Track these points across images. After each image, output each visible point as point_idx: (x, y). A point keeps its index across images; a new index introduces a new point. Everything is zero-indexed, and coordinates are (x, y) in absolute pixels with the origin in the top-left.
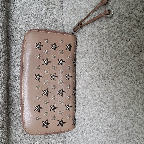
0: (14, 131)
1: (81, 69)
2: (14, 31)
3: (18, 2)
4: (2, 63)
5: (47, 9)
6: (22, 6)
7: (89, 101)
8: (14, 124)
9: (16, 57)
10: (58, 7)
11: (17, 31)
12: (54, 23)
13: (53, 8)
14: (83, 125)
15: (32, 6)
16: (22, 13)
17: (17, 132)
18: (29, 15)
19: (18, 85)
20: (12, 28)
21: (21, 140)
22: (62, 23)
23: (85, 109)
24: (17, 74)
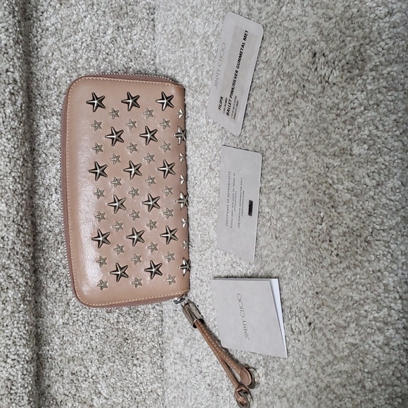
0: (49, 307)
1: (195, 171)
2: (43, 84)
3: (51, 16)
4: (18, 162)
5: (116, 28)
6: (59, 26)
7: (212, 242)
8: (49, 292)
9: (48, 144)
10: (143, 23)
11: (49, 84)
12: (133, 61)
13: (132, 26)
14: (199, 293)
15: (82, 24)
16: (61, 41)
17: (55, 309)
18: (75, 45)
19: (55, 206)
20: (37, 79)
21: (65, 326)
22: (153, 60)
23: (204, 260)
24: (52, 182)
